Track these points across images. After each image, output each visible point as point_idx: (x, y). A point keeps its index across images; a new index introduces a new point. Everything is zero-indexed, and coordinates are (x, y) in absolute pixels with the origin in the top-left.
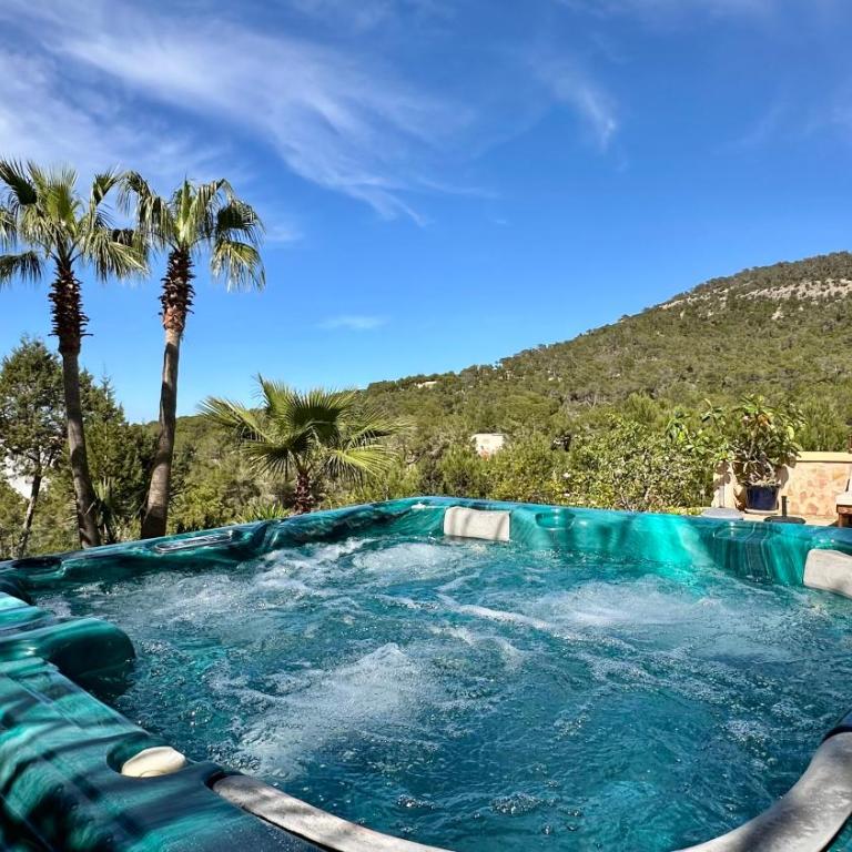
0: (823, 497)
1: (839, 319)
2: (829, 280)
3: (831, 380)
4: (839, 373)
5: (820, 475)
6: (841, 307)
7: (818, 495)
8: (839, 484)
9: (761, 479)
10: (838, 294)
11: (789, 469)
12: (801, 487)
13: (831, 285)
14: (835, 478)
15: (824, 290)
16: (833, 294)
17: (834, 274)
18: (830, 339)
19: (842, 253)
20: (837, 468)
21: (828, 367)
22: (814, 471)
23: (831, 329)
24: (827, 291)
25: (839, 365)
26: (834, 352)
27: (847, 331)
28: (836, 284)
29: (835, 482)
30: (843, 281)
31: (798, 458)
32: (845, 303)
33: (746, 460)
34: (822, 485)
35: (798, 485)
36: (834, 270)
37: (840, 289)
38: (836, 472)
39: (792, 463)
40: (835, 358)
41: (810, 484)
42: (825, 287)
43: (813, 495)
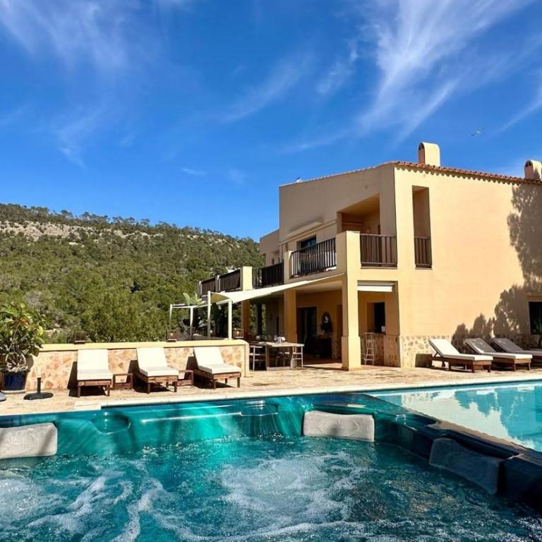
0: (56, 376)
1: (12, 249)
2: (7, 222)
3: (6, 291)
4: (12, 286)
5: (55, 360)
6: (14, 241)
7: (53, 374)
8: (67, 366)
9: (16, 366)
10: (12, 232)
11: (34, 357)
12: (42, 370)
13: (8, 225)
14: (65, 362)
15: (3, 228)
16: (9, 232)
17: (10, 218)
18: (6, 262)
19: (16, 205)
20: (67, 355)
21: (5, 282)
22: (51, 358)
23: (7, 255)
24: (5, 229)
25: (12, 281)
26: (9, 272)
27: (17, 258)
28: (12, 226)
29: (65, 365)
30: (16, 224)
31: (41, 349)
32: (16, 239)
33: (7, 353)
34: (56, 367)
35: (39, 368)
36: (10, 216)
37: (14, 229)
38: (66, 358)
39: (36, 352)
40: (10, 276)
41: (48, 367)
42: (3, 226)
43: (50, 375)
